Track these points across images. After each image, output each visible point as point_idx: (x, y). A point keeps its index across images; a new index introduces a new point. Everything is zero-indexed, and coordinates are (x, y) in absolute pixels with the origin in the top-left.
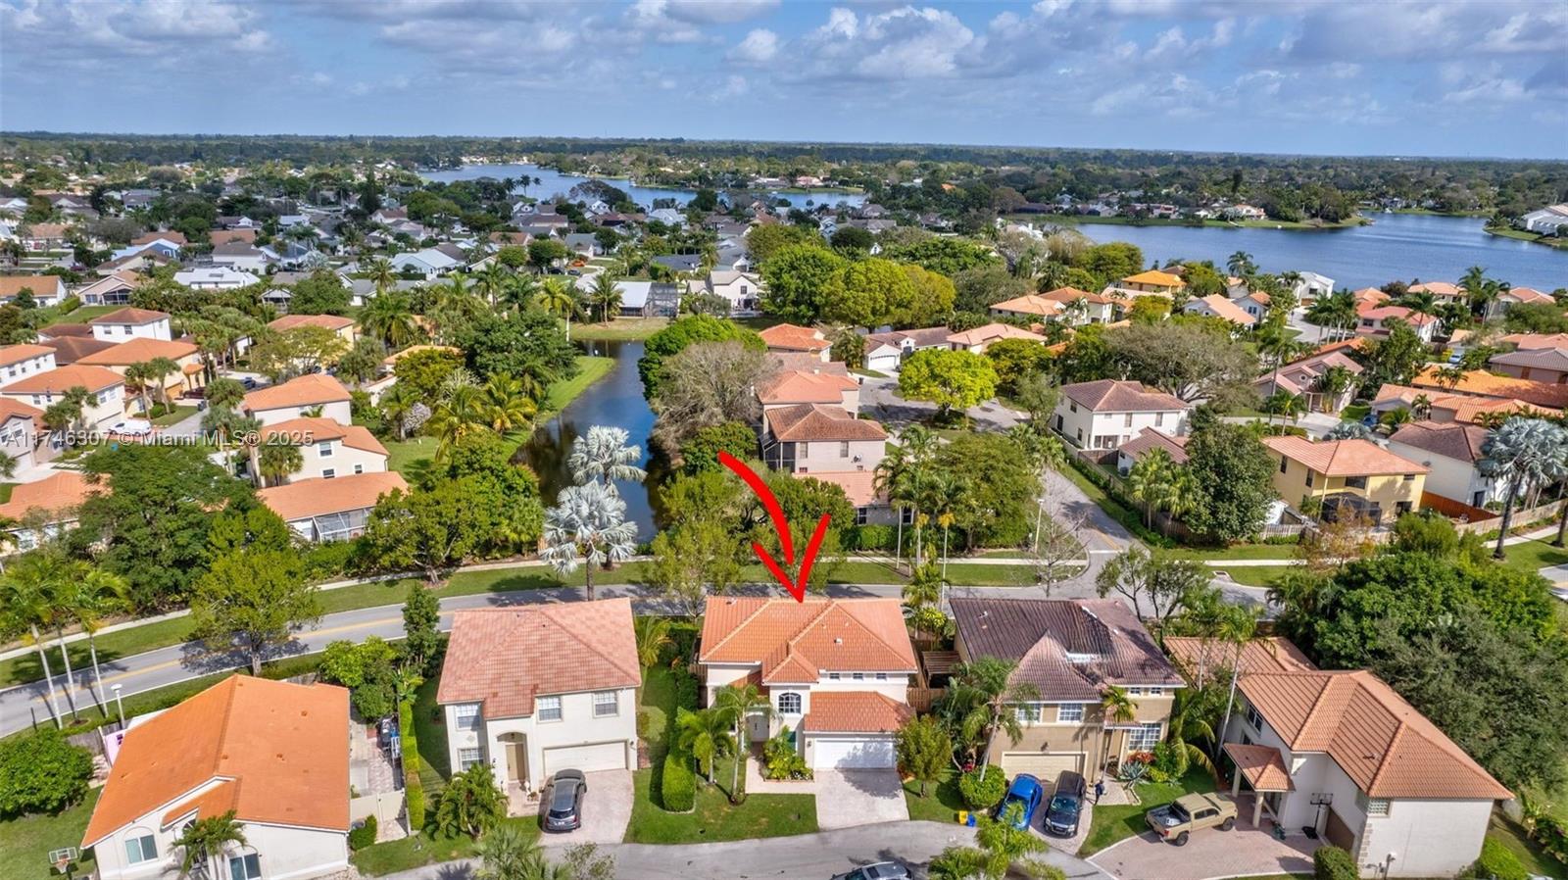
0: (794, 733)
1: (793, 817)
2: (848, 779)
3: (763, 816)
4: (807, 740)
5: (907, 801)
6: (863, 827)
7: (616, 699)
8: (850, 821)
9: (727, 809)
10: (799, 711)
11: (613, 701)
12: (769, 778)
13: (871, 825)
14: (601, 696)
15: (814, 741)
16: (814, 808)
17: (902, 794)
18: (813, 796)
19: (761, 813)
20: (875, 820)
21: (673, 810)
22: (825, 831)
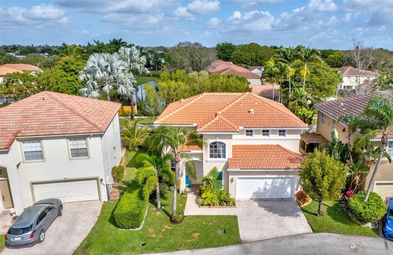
0: (221, 173)
1: (220, 232)
2: (260, 206)
3: (196, 232)
4: (230, 177)
5: (307, 219)
6: (278, 239)
7: (86, 144)
8: (267, 235)
9: (168, 227)
10: (224, 156)
11: (84, 146)
12: (202, 205)
13: (283, 237)
14: (75, 142)
15: (236, 177)
16: (237, 225)
17: (302, 214)
18: (235, 217)
19: (194, 229)
20: (285, 233)
21: (124, 227)
22: (246, 242)
